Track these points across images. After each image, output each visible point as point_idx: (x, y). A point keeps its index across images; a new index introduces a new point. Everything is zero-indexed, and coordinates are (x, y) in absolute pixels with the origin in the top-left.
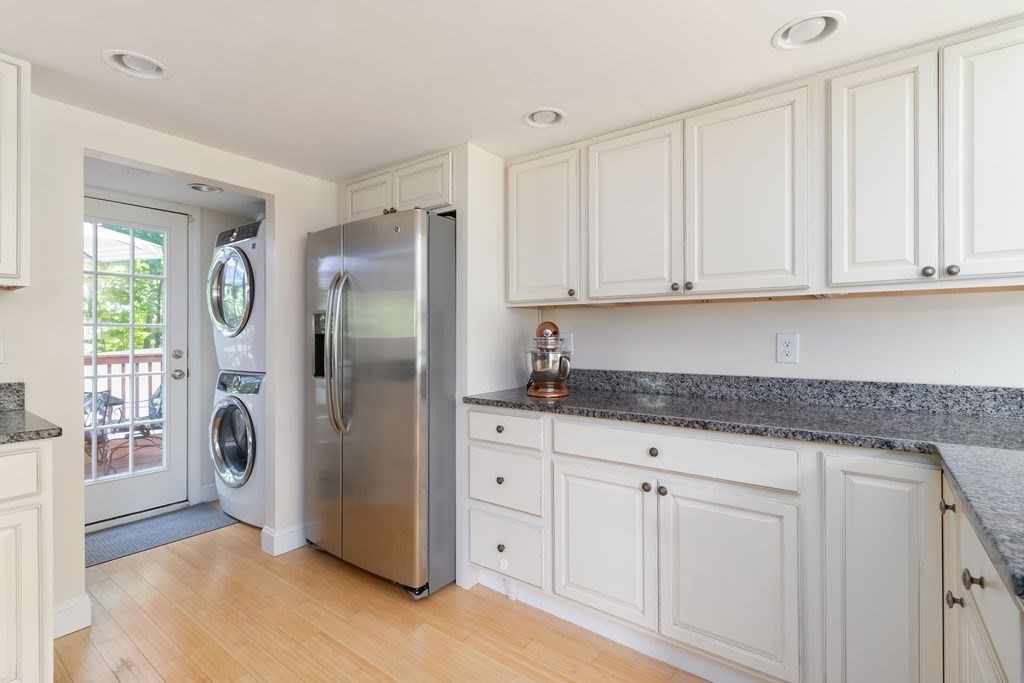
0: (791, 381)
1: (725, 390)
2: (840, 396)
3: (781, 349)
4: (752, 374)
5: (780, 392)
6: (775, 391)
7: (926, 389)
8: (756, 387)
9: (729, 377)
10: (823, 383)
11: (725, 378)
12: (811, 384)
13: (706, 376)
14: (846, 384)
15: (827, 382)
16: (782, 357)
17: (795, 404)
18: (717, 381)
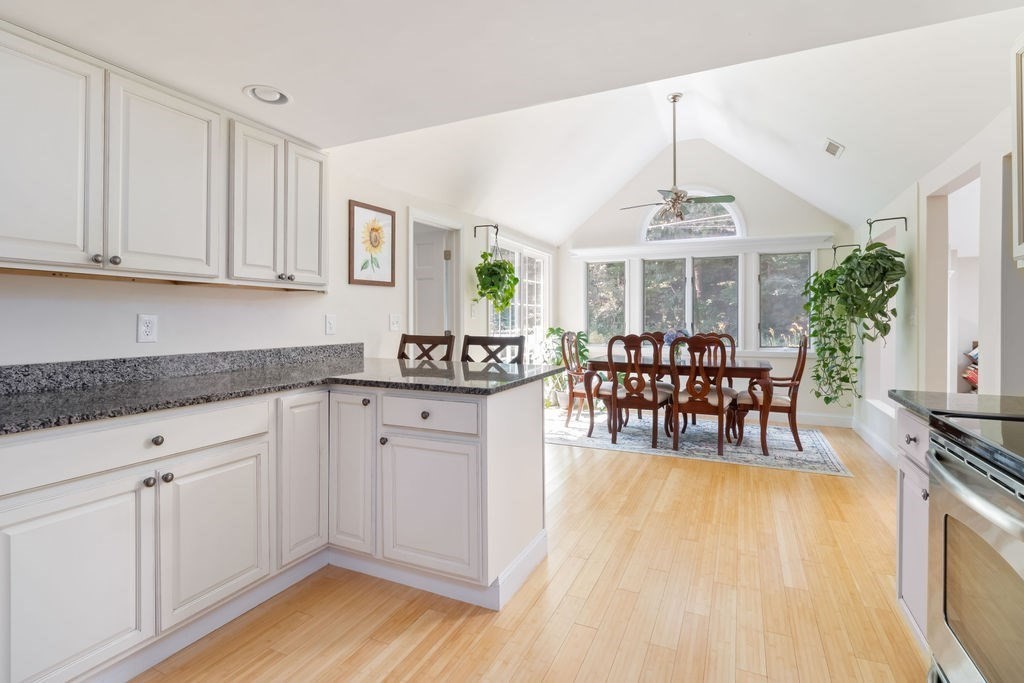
0: (156, 358)
1: (87, 377)
2: (193, 367)
3: (142, 328)
4: (117, 356)
5: (145, 370)
6: (141, 370)
7: (241, 353)
8: (123, 369)
9: (92, 362)
10: (181, 357)
11: (88, 364)
12: (172, 359)
13: (61, 365)
14: (197, 356)
15: (184, 356)
16: (143, 337)
17: (159, 379)
18: (78, 368)
